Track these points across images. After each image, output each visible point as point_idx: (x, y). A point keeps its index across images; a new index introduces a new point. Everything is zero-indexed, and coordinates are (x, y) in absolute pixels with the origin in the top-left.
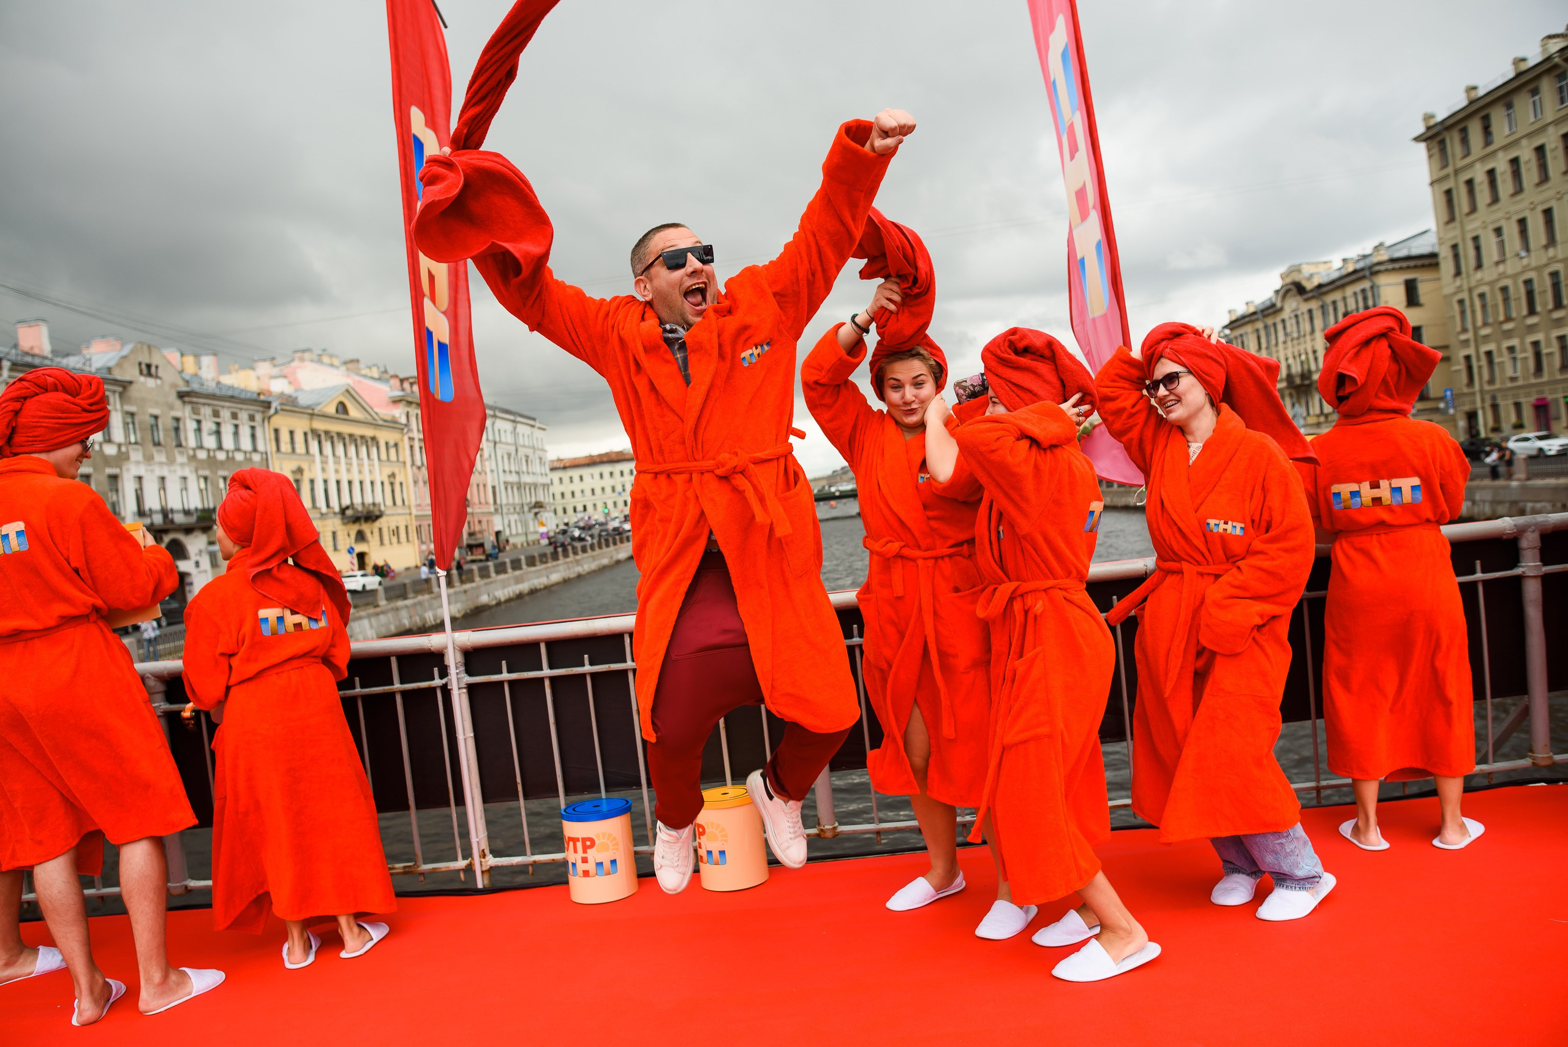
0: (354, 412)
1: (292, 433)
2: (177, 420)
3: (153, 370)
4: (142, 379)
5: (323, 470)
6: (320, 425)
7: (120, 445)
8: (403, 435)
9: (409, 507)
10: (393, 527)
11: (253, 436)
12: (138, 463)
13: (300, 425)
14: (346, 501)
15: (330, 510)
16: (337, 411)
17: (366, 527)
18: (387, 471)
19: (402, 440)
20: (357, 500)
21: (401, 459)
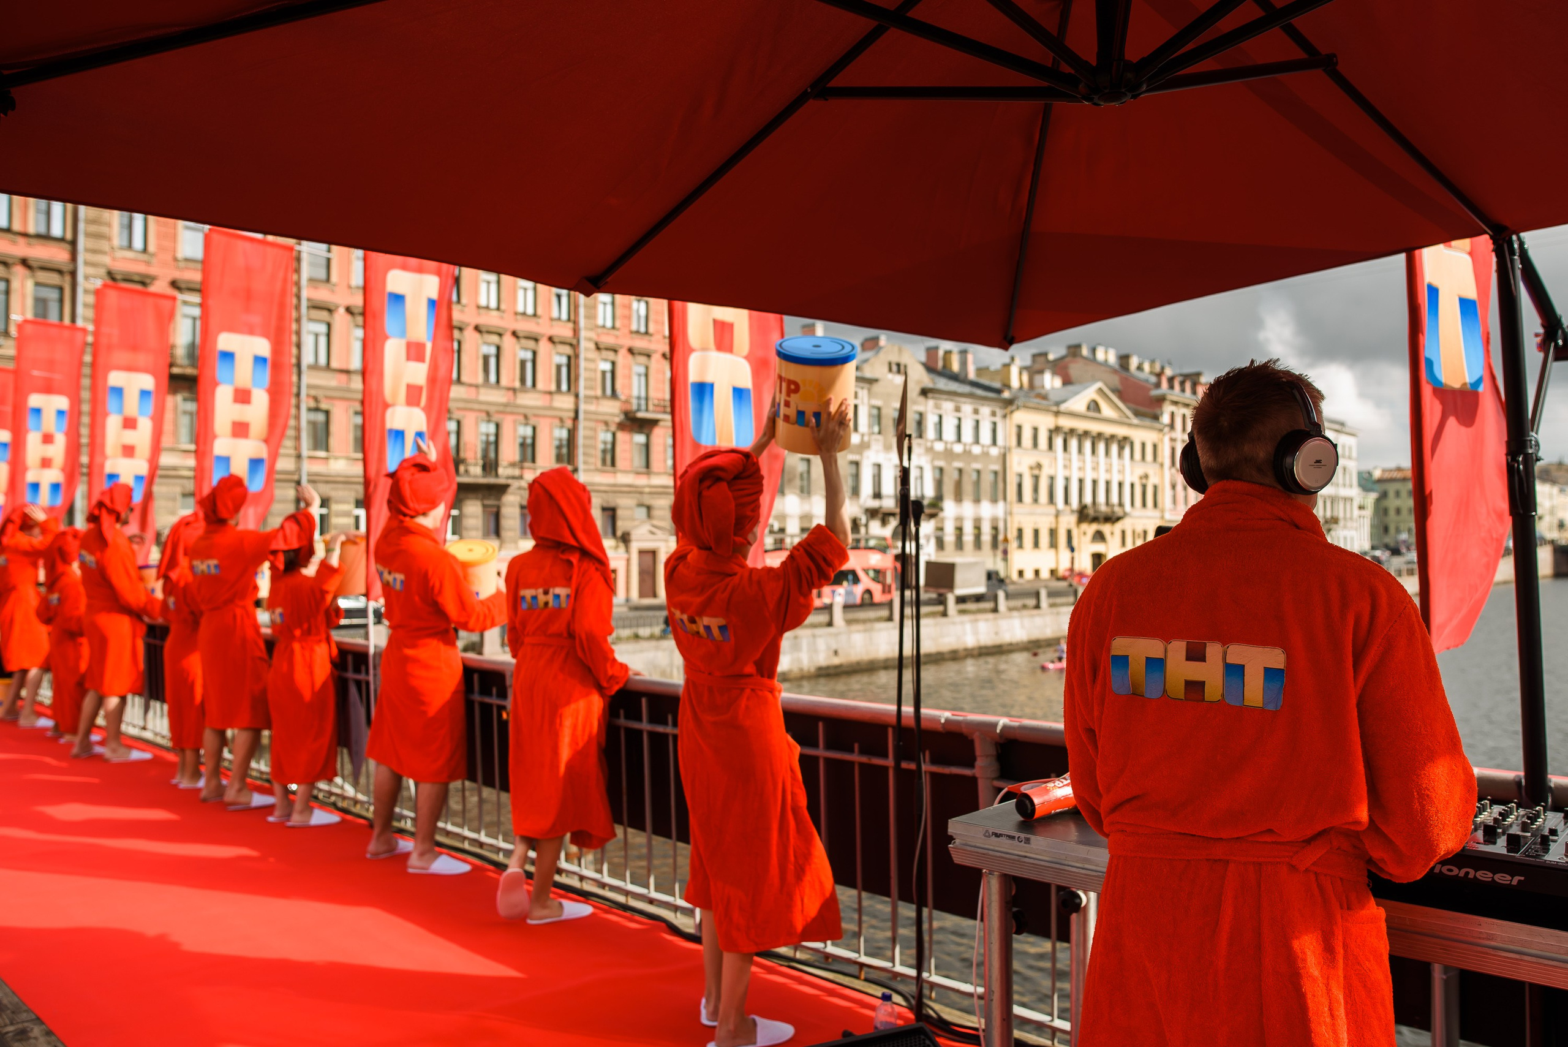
0: (1107, 411)
1: (1036, 430)
2: (921, 414)
3: (902, 368)
4: (890, 376)
5: (1065, 467)
6: (1066, 423)
7: (863, 435)
8: (1164, 435)
9: (1163, 511)
10: (1139, 529)
11: (994, 431)
12: (877, 452)
13: (1045, 422)
14: (1088, 499)
15: (1068, 508)
16: (1088, 408)
17: (1106, 528)
18: (1140, 470)
19: (1162, 440)
20: (1101, 498)
21: (1159, 459)
